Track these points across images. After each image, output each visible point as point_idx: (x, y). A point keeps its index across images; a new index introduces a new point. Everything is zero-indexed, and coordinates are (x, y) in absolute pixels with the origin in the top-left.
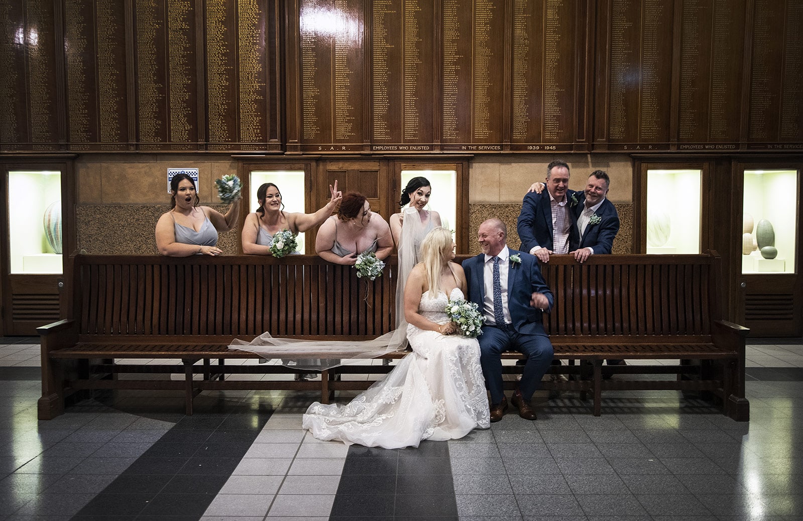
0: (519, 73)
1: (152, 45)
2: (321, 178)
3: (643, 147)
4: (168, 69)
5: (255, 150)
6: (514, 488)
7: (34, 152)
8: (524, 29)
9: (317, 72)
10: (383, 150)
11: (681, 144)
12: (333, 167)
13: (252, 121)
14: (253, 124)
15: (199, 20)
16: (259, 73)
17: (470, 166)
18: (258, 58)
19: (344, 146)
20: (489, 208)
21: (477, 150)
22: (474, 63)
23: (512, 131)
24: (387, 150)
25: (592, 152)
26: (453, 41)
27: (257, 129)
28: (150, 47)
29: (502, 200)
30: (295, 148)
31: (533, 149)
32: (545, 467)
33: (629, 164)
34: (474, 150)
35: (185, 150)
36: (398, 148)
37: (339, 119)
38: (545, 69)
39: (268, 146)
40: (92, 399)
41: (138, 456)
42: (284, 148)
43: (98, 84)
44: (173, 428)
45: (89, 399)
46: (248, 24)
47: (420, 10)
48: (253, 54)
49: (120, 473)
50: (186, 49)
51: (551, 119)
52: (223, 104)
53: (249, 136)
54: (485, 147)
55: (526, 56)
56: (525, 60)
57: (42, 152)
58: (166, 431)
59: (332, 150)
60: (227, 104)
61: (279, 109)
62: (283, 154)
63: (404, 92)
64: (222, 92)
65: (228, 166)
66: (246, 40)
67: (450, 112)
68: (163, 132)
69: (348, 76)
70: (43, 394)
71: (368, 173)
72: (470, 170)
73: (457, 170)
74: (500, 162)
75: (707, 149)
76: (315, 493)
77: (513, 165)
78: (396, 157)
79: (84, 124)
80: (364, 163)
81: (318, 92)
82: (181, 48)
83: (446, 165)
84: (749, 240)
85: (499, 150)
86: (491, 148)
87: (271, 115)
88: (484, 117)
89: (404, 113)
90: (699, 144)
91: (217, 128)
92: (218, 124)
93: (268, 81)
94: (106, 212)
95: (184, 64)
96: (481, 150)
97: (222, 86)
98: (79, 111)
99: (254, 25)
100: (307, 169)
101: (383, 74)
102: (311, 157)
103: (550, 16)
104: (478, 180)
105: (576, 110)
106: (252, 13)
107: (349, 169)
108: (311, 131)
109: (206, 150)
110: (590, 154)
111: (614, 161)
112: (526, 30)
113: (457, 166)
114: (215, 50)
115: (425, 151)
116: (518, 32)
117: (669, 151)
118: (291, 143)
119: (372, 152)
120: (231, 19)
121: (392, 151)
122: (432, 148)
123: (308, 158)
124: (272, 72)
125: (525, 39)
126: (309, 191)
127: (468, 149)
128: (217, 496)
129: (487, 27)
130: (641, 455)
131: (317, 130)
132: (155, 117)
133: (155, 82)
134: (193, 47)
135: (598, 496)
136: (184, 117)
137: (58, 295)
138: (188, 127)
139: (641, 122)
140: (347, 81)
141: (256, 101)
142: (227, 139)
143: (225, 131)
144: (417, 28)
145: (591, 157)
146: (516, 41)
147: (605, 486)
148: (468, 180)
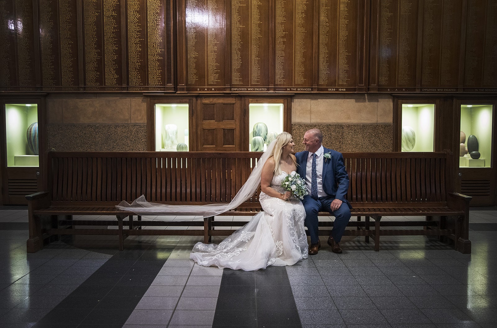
0: (323, 44)
1: (94, 26)
2: (199, 108)
3: (399, 89)
4: (104, 40)
5: (158, 90)
6: (330, 293)
7: (21, 92)
8: (326, 16)
9: (196, 43)
10: (238, 91)
11: (423, 88)
12: (206, 101)
13: (156, 73)
14: (157, 74)
15: (123, 10)
16: (160, 43)
17: (292, 101)
18: (160, 34)
19: (213, 88)
20: (304, 127)
21: (297, 90)
22: (295, 37)
23: (318, 79)
24: (240, 91)
25: (368, 92)
26: (282, 24)
27: (159, 78)
28: (92, 27)
29: (312, 122)
30: (183, 89)
31: (331, 90)
32: (349, 281)
33: (391, 100)
34: (295, 91)
35: (114, 90)
36: (247, 89)
37: (210, 72)
38: (339, 41)
39: (166, 88)
40: (60, 241)
41: (91, 274)
42: (176, 89)
43: (60, 49)
44: (111, 258)
45: (58, 241)
46: (153, 13)
47: (261, 4)
48: (157, 31)
49: (80, 284)
50: (114, 28)
51: (342, 72)
52: (138, 62)
53: (154, 82)
54: (302, 89)
55: (327, 33)
56: (327, 35)
57: (25, 92)
58: (107, 260)
59: (206, 91)
60: (140, 62)
61: (173, 65)
62: (175, 93)
63: (251, 55)
64: (137, 55)
65: (141, 101)
66: (152, 22)
67: (280, 67)
68: (101, 80)
69: (216, 45)
70: (30, 237)
71: (228, 105)
72: (292, 103)
73: (284, 103)
74: (312, 99)
75: (439, 91)
76: (205, 296)
77: (319, 100)
78: (246, 95)
79: (51, 75)
80: (226, 99)
81: (197, 55)
82: (111, 27)
83: (277, 100)
84: (463, 147)
85: (310, 91)
86: (306, 89)
87: (168, 69)
88: (301, 71)
89: (251, 68)
90: (434, 88)
91: (134, 77)
92: (135, 75)
93: (166, 48)
94: (65, 128)
95: (113, 37)
96: (299, 91)
97: (137, 51)
98: (49, 67)
99: (157, 13)
100: (190, 102)
101: (237, 43)
102: (192, 95)
103: (342, 9)
104: (297, 109)
105: (358, 67)
106: (156, 6)
107: (216, 102)
108: (193, 79)
109: (127, 90)
110: (367, 94)
111: (381, 98)
112: (327, 17)
113: (284, 100)
114: (133, 28)
115: (264, 91)
116: (322, 18)
117: (415, 92)
118: (180, 86)
119: (231, 92)
120: (143, 10)
121: (243, 91)
122: (268, 89)
123: (191, 95)
124: (168, 42)
125: (326, 22)
126: (191, 116)
127: (291, 90)
128: (143, 298)
129: (303, 15)
130: (407, 274)
131: (197, 78)
132: (96, 70)
133: (96, 49)
134: (119, 27)
135: (384, 297)
136: (114, 70)
137: (36, 180)
138: (116, 76)
139: (398, 74)
140: (215, 48)
141: (158, 60)
142: (140, 84)
143: (139, 78)
144: (259, 15)
145: (367, 96)
146: (321, 24)
147: (387, 292)
148: (291, 109)
